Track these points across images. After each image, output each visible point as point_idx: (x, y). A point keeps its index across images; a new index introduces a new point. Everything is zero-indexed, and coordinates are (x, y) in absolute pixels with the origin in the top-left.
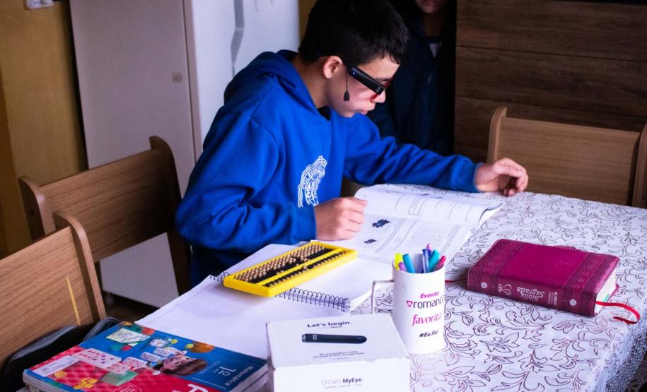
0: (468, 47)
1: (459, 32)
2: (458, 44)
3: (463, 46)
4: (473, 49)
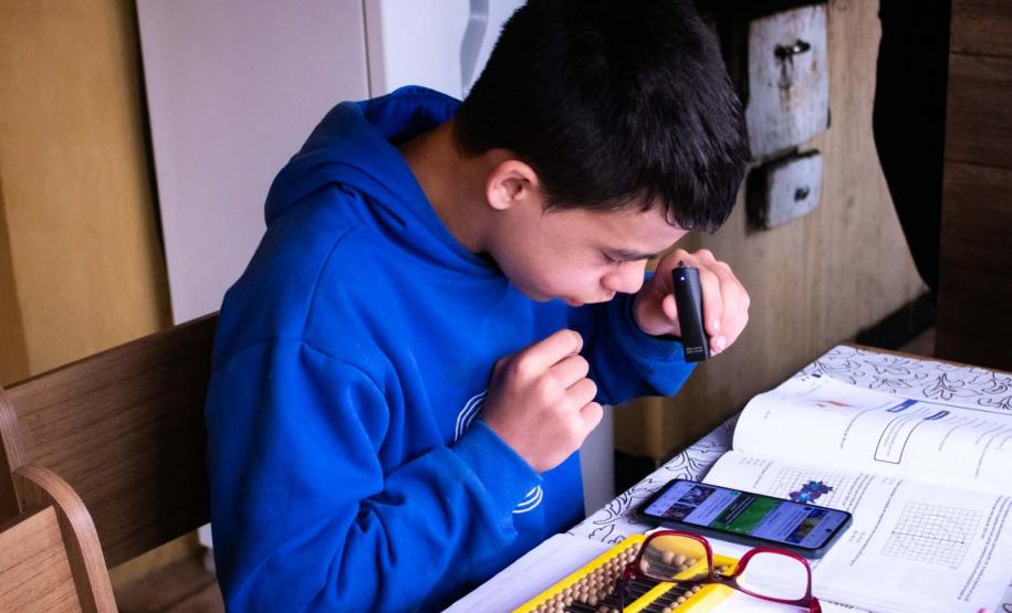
0: (978, 54)
1: (956, 23)
2: (953, 48)
3: (966, 53)
4: (989, 60)
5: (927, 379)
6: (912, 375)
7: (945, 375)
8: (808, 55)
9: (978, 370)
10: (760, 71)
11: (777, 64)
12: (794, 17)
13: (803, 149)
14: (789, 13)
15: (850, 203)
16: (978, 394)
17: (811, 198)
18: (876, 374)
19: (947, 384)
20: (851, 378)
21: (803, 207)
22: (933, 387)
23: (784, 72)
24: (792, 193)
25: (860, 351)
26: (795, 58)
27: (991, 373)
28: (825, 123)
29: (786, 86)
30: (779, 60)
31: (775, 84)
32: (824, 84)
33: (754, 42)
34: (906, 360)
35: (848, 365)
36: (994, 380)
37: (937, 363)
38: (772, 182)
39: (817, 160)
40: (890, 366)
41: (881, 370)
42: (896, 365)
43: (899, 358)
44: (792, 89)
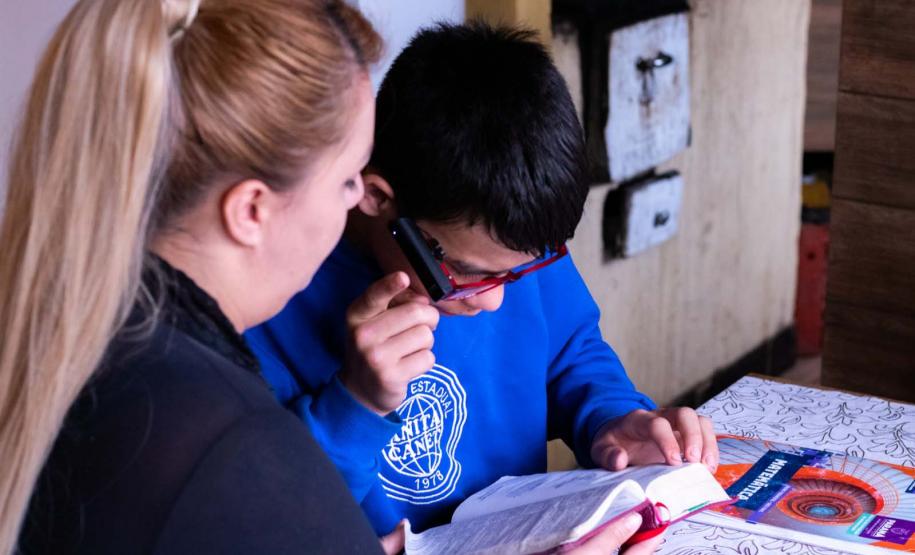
0: (865, 94)
2: (841, 86)
3: (854, 92)
4: (876, 99)
5: (828, 408)
6: (816, 403)
7: (845, 403)
8: (669, 69)
9: (875, 400)
10: (621, 84)
11: (638, 78)
12: (656, 27)
13: (660, 170)
14: (651, 23)
15: (708, 228)
16: (875, 420)
17: (671, 223)
18: (783, 402)
19: (847, 412)
20: (760, 405)
21: (662, 234)
22: (834, 415)
23: (645, 87)
24: (651, 219)
25: (767, 381)
26: (657, 72)
27: (886, 403)
28: (685, 141)
29: (646, 101)
30: (640, 72)
31: (635, 99)
32: (684, 100)
33: (615, 54)
34: (810, 389)
35: (757, 394)
36: (889, 408)
37: (838, 393)
38: (630, 205)
39: (676, 182)
40: (796, 396)
41: (787, 398)
42: (800, 394)
43: (803, 388)
44: (653, 105)
